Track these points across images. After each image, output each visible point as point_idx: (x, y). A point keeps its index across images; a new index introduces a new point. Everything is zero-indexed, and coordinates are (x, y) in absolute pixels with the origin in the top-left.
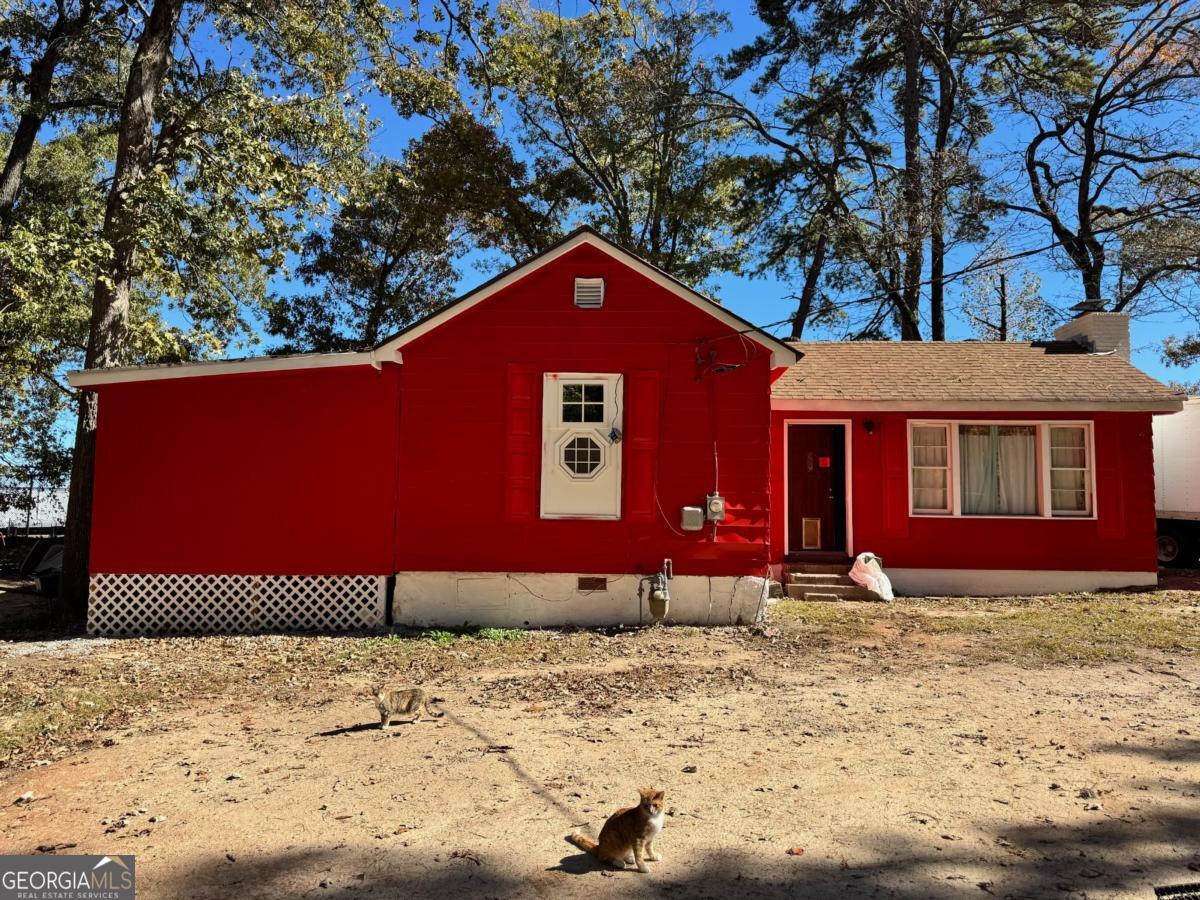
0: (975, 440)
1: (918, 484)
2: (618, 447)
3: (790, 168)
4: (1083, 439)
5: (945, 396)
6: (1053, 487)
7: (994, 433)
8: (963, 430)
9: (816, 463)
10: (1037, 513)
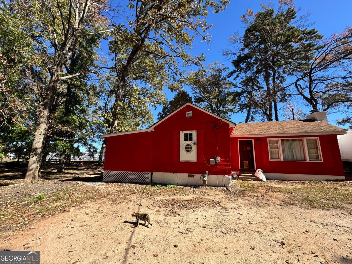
0: (285, 143)
1: (271, 153)
2: (196, 146)
3: (242, 92)
4: (316, 142)
5: (276, 133)
6: (309, 153)
7: (291, 141)
8: (282, 140)
9: (246, 149)
10: (305, 160)
